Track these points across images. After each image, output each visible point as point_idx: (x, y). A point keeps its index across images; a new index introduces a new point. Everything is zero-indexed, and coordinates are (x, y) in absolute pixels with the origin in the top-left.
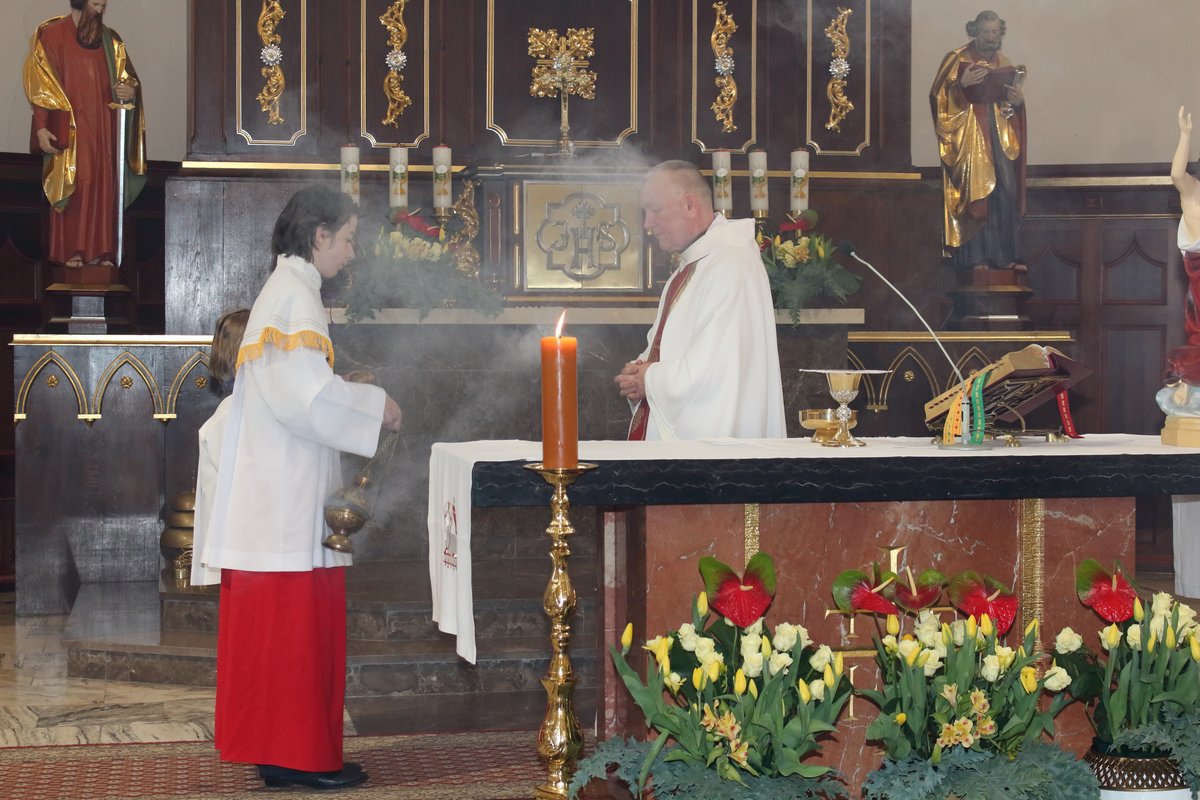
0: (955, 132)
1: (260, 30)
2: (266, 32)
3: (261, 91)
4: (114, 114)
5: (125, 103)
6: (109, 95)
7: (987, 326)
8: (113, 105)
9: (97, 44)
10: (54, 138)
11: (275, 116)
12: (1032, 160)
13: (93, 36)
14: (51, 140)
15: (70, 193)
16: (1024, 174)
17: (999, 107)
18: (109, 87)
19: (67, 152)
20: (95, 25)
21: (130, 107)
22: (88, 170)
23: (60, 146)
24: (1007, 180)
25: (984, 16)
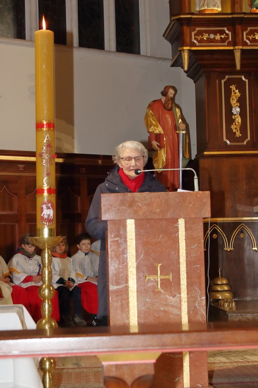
1: (231, 101)
2: (234, 102)
3: (233, 124)
4: (178, 135)
5: (182, 130)
6: (176, 128)
8: (177, 132)
9: (171, 110)
10: (159, 144)
11: (238, 134)
13: (170, 106)
14: (157, 145)
15: (164, 165)
18: (176, 125)
19: (163, 149)
20: (170, 102)
21: (184, 132)
22: (170, 157)
23: (160, 147)
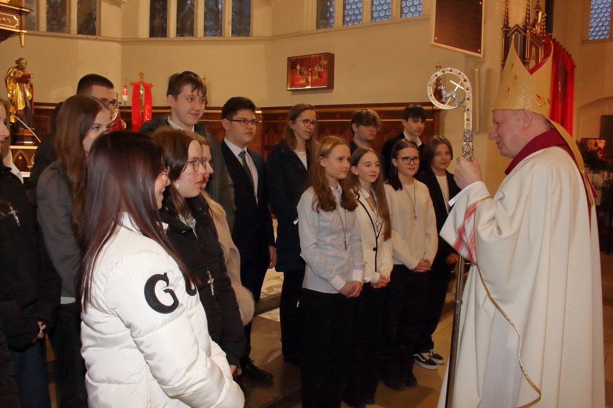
0: (13, 91)
7: (23, 145)
12: (35, 101)
16: (33, 105)
17: (26, 84)
24: (29, 105)
25: (21, 59)
